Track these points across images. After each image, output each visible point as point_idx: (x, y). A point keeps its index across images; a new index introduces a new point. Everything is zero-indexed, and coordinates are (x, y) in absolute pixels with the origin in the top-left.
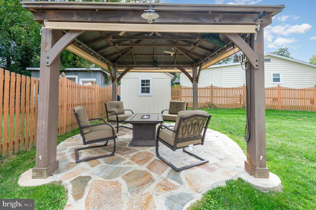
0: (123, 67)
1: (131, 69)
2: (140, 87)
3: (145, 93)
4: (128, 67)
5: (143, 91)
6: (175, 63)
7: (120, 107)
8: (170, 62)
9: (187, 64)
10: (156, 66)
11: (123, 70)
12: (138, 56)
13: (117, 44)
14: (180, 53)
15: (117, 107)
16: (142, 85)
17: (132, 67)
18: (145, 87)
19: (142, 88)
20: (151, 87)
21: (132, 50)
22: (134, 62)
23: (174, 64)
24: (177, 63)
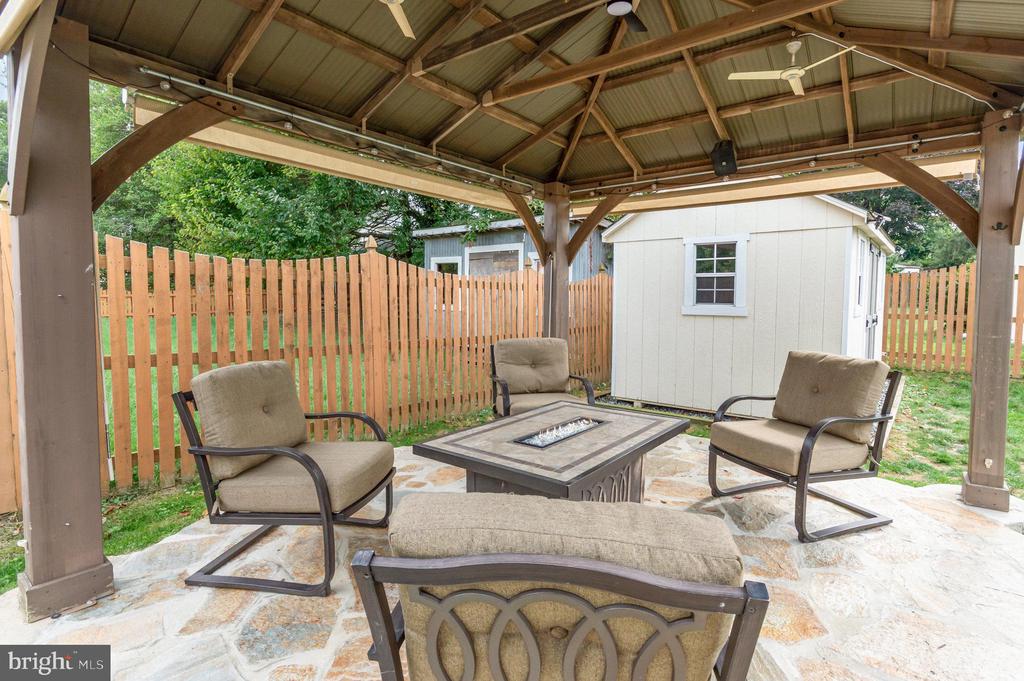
0: (586, 195)
1: (620, 201)
2: (690, 275)
3: (711, 302)
4: (609, 192)
5: (703, 297)
6: (851, 136)
7: (546, 364)
8: (823, 136)
9: (940, 127)
10: (732, 172)
11: (589, 210)
12: (635, 134)
13: (489, 94)
14: (876, 68)
15: (534, 364)
16: (701, 267)
17: (624, 190)
18: (715, 274)
19: (700, 282)
20: (741, 275)
21: (591, 110)
22: (630, 169)
23: (846, 141)
24: (865, 134)
